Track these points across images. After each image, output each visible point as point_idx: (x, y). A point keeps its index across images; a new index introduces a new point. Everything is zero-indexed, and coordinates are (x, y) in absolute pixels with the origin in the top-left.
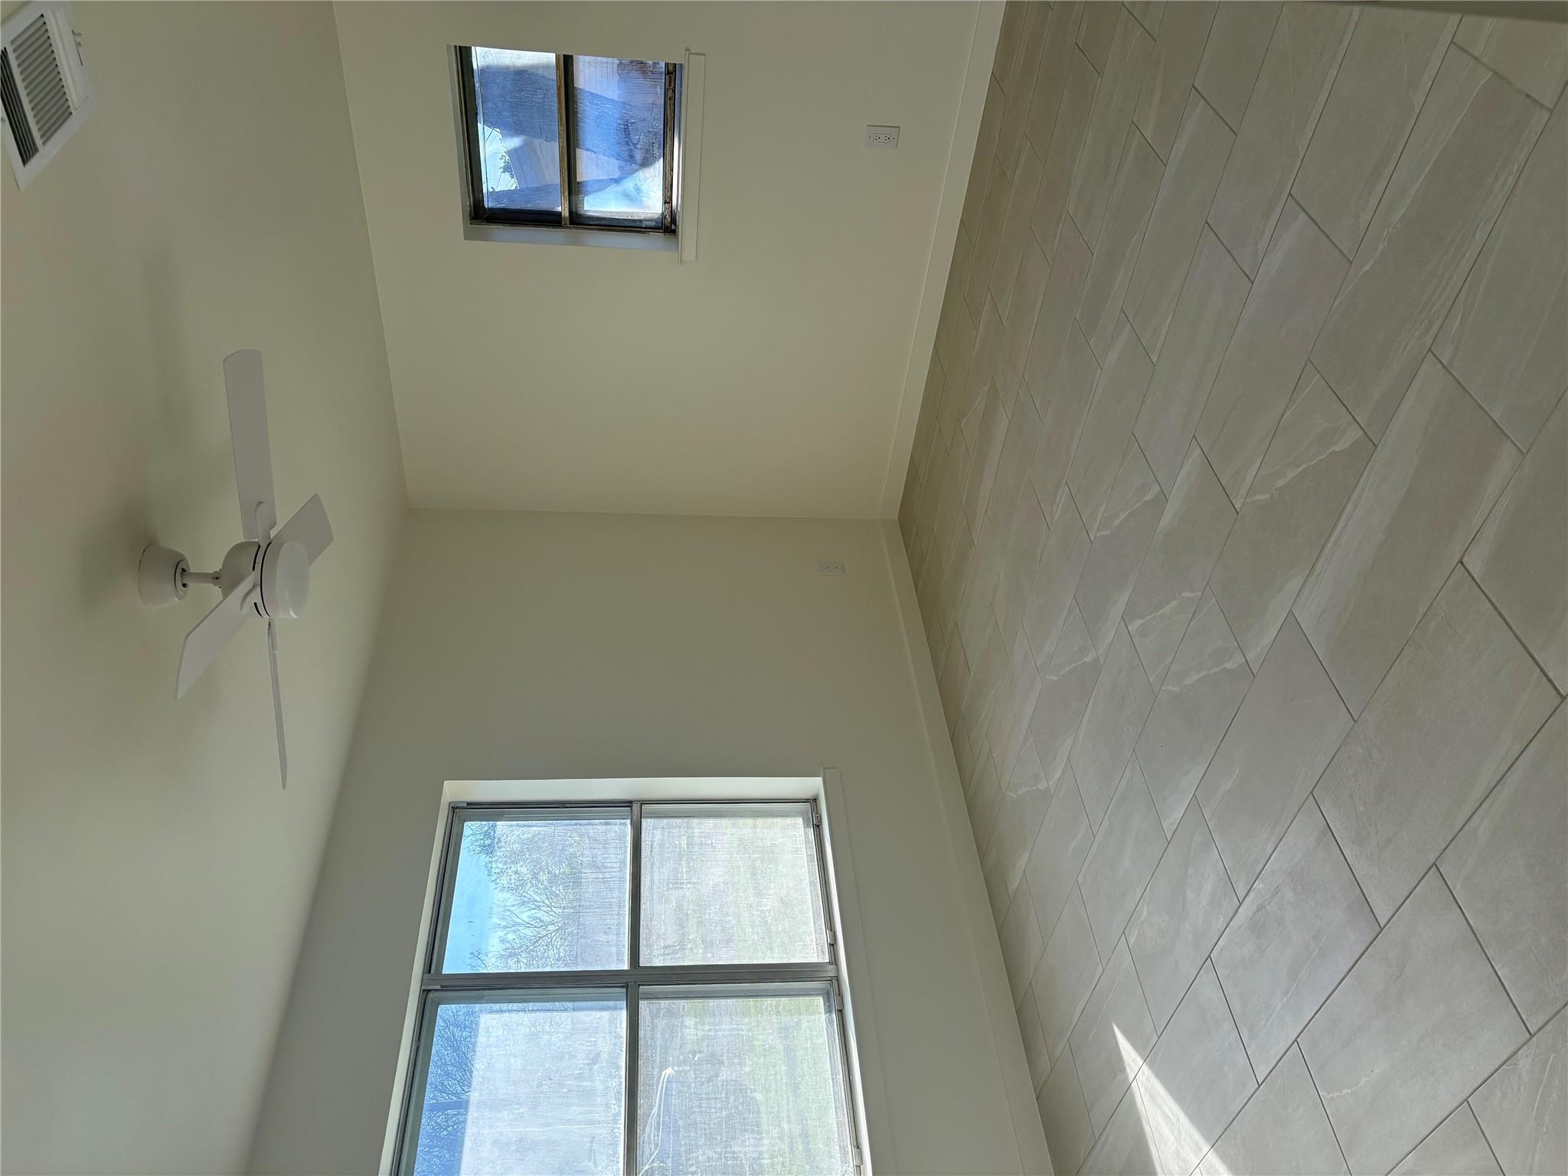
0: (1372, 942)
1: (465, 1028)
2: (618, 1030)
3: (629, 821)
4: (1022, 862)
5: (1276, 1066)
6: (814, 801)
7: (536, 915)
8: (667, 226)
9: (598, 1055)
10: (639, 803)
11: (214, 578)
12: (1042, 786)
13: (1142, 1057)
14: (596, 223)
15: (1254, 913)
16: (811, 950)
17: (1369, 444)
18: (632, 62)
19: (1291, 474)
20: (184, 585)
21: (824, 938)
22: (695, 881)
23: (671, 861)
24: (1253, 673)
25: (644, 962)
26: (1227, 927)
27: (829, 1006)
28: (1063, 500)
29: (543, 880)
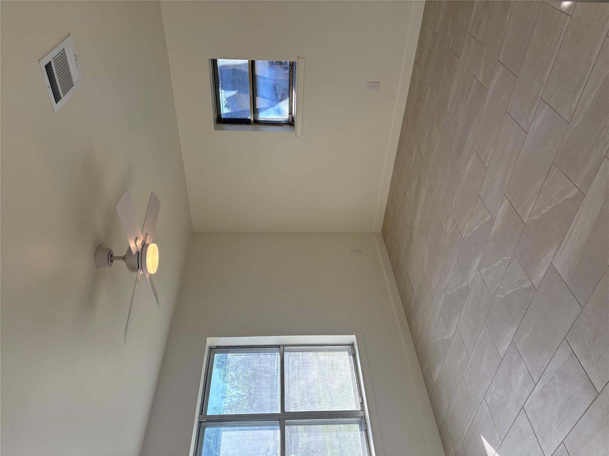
0: (595, 400)
1: (211, 438)
2: (277, 438)
3: (279, 353)
4: (439, 368)
5: (554, 452)
6: (352, 345)
7: (238, 392)
8: (291, 123)
9: (269, 449)
10: (283, 346)
11: (123, 258)
12: (446, 338)
13: (495, 450)
14: (264, 123)
15: (542, 389)
16: (353, 405)
17: (582, 195)
18: (277, 62)
19: (548, 208)
20: (112, 261)
21: (359, 400)
22: (306, 377)
23: (296, 369)
24: (535, 289)
25: (286, 410)
26: (530, 395)
27: (361, 428)
28: (450, 222)
29: (241, 378)
